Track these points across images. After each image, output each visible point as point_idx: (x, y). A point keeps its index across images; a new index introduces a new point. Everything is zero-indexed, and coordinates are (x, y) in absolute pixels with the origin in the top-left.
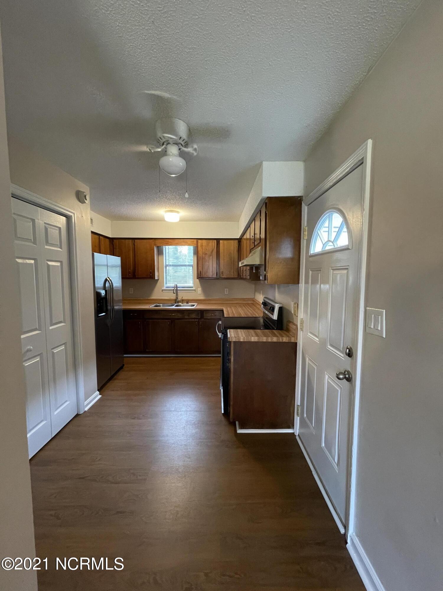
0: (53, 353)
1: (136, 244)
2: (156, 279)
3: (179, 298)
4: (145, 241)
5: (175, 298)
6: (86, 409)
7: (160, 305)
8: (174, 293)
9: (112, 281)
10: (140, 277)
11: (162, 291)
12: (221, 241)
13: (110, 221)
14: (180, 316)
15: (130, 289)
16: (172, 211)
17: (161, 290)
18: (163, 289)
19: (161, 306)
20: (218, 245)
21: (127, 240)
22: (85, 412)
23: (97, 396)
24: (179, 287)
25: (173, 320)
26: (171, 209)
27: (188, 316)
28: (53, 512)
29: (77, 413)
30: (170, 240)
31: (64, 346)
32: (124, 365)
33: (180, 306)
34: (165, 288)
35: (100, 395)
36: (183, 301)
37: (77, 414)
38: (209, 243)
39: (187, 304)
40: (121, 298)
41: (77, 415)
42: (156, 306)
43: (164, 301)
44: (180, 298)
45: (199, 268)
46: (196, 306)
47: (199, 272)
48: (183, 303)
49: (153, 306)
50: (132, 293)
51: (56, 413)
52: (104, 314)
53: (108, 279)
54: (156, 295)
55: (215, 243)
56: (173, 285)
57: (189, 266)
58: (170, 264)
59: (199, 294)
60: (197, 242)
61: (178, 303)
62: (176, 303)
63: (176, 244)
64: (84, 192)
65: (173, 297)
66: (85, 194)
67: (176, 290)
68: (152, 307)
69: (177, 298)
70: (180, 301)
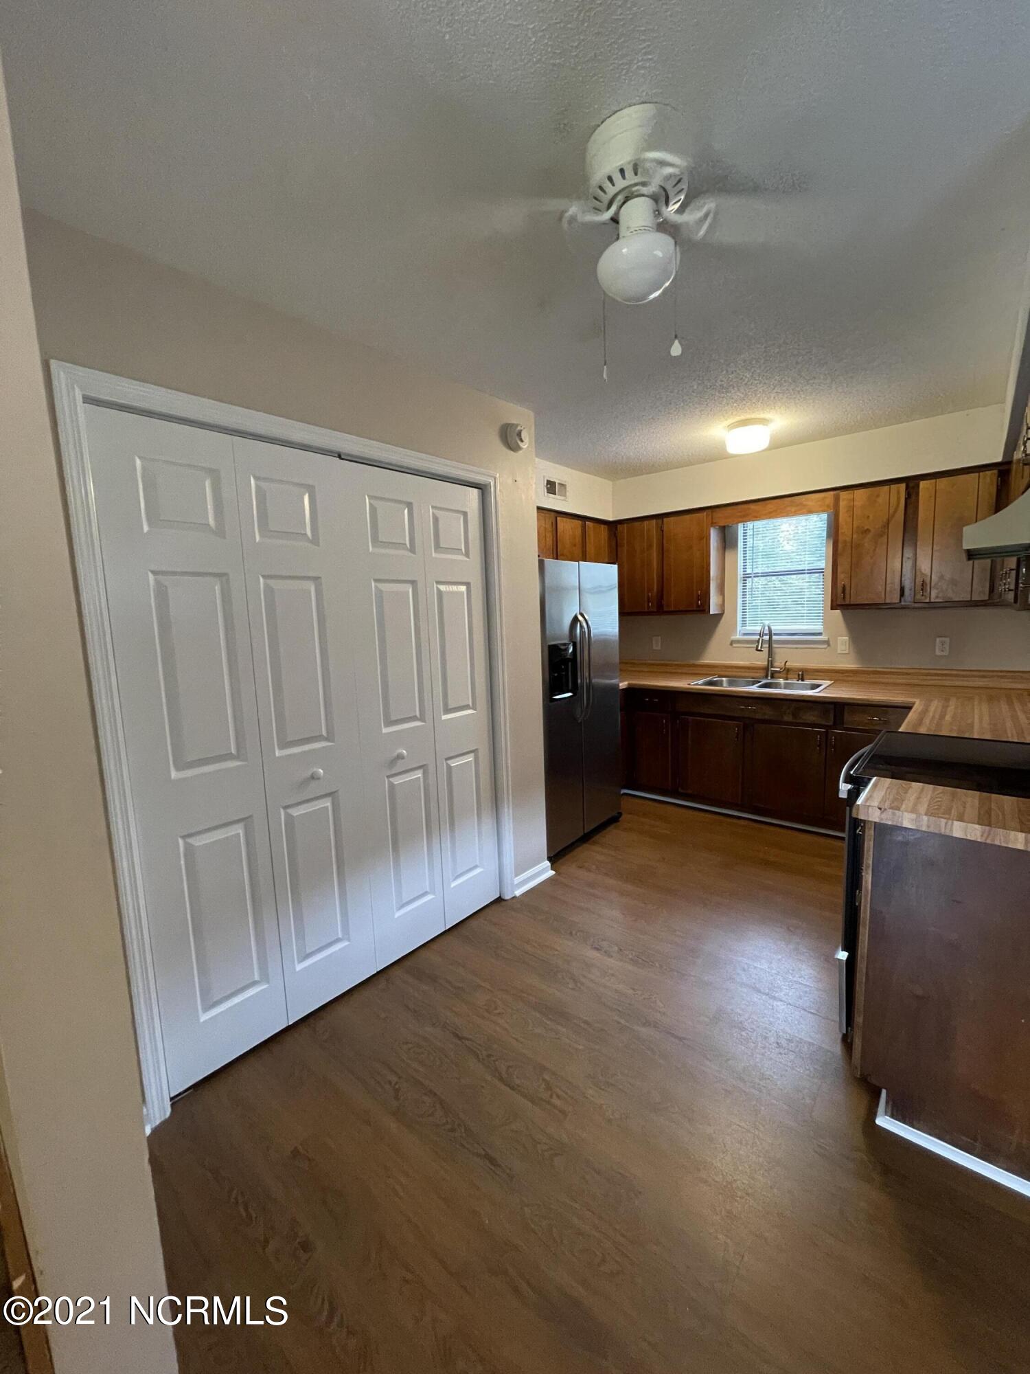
0: (449, 768)
1: (665, 529)
2: (711, 613)
3: (776, 664)
4: (687, 517)
5: (766, 663)
6: (518, 893)
7: (722, 681)
8: (757, 650)
9: (590, 623)
10: (672, 609)
11: (731, 644)
12: (923, 484)
13: (611, 483)
14: (768, 713)
15: (654, 638)
16: (744, 423)
17: (729, 643)
18: (733, 638)
19: (725, 684)
20: (913, 497)
21: (646, 523)
22: (514, 897)
23: (544, 871)
24: (775, 634)
25: (748, 726)
26: (743, 417)
27: (794, 716)
28: (394, 1079)
29: (498, 896)
30: (752, 506)
31: (472, 755)
32: (620, 814)
33: (777, 686)
34: (738, 637)
35: (552, 869)
36: (787, 672)
37: (500, 897)
38: (878, 496)
39: (800, 682)
40: (617, 659)
41: (499, 900)
42: (710, 683)
43: (734, 672)
44: (779, 664)
45: (841, 576)
46: (824, 690)
47: (840, 590)
48: (787, 679)
49: (700, 682)
50: (659, 648)
51: (453, 885)
52: (570, 694)
53: (580, 618)
54: (717, 653)
55: (898, 492)
56: (758, 628)
57: (811, 572)
58: (754, 572)
59: (842, 654)
60: (837, 499)
61: (772, 677)
62: (766, 677)
63: (770, 513)
64: (517, 425)
65: (761, 660)
66: (519, 428)
67: (768, 642)
68: (697, 684)
69: (771, 663)
70: (779, 672)
